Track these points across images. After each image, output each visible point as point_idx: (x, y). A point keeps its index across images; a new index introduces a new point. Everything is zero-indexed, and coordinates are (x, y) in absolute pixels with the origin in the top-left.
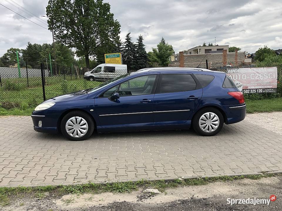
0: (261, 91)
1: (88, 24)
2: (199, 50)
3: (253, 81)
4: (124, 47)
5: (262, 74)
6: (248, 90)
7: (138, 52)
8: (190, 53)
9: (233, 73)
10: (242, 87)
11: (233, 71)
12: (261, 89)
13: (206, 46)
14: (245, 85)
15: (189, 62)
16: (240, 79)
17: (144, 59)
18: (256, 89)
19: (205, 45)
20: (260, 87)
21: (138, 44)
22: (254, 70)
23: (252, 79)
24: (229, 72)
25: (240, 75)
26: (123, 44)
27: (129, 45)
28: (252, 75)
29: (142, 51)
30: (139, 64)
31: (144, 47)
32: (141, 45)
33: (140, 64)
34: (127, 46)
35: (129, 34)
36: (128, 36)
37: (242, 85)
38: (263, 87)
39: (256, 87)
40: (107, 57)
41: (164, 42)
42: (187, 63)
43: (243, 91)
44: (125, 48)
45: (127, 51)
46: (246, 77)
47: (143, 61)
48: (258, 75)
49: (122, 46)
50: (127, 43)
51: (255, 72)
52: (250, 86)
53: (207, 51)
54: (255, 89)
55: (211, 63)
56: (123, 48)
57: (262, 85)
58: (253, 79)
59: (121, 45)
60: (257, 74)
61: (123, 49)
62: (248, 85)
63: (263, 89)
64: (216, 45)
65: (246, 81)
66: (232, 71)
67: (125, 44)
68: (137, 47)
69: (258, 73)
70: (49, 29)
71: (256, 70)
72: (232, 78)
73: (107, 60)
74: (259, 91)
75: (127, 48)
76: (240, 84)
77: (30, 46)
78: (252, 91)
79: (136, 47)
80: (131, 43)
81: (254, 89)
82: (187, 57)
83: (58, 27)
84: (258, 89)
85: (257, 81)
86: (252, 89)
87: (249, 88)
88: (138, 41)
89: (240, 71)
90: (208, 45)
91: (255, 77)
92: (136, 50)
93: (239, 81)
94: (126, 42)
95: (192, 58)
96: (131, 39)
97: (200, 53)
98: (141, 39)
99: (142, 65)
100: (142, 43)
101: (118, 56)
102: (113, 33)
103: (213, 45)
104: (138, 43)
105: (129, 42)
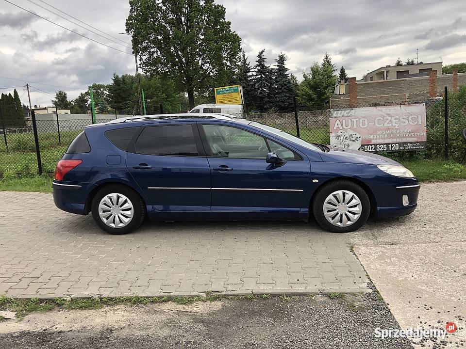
0: (396, 147)
1: (188, 41)
2: (385, 72)
3: (381, 130)
4: (254, 73)
5: (398, 117)
6: (371, 145)
7: (277, 82)
8: (371, 79)
9: (343, 116)
10: (360, 140)
11: (343, 113)
12: (395, 144)
13: (401, 65)
14: (365, 137)
15: (366, 95)
16: (355, 127)
17: (286, 92)
18: (388, 144)
19: (400, 63)
20: (394, 141)
21: (278, 68)
22: (381, 111)
23: (378, 126)
24: (335, 115)
25: (355, 120)
26: (252, 70)
27: (262, 70)
28: (377, 119)
29: (284, 80)
30: (278, 102)
31: (287, 73)
32: (282, 69)
33: (281, 102)
34: (259, 72)
35: (262, 53)
36: (260, 56)
37: (360, 137)
38: (399, 140)
39: (387, 141)
40: (218, 93)
41: (328, 62)
42: (363, 96)
43: (362, 148)
44: (256, 76)
45: (258, 80)
46: (366, 123)
47: (286, 97)
48: (390, 118)
49: (250, 74)
50: (259, 68)
51: (384, 114)
52: (374, 139)
53: (400, 74)
54: (385, 144)
55: (407, 95)
56: (252, 76)
57: (398, 137)
58: (380, 126)
59: (249, 72)
60: (388, 118)
61: (252, 78)
62: (371, 137)
63: (401, 144)
64: (419, 62)
65: (368, 130)
66: (340, 114)
67: (256, 70)
68: (276, 74)
69: (389, 115)
70: (133, 53)
71: (386, 109)
72: (342, 125)
73: (218, 97)
74: (392, 147)
75: (260, 76)
76: (356, 136)
77: (116, 80)
78: (380, 148)
79: (275, 72)
80: (266, 67)
81: (383, 144)
82: (362, 87)
83: (146, 48)
84: (389, 144)
85: (388, 129)
86: (380, 145)
87: (373, 142)
88: (277, 64)
89: (356, 113)
90: (406, 64)
91: (384, 122)
92: (274, 78)
93: (355, 131)
94: (258, 66)
95: (372, 87)
96: (266, 60)
97: (388, 78)
98: (282, 60)
99: (283, 102)
100: (284, 67)
101: (236, 91)
102: (230, 52)
103: (415, 62)
104: (278, 66)
105: (263, 66)
